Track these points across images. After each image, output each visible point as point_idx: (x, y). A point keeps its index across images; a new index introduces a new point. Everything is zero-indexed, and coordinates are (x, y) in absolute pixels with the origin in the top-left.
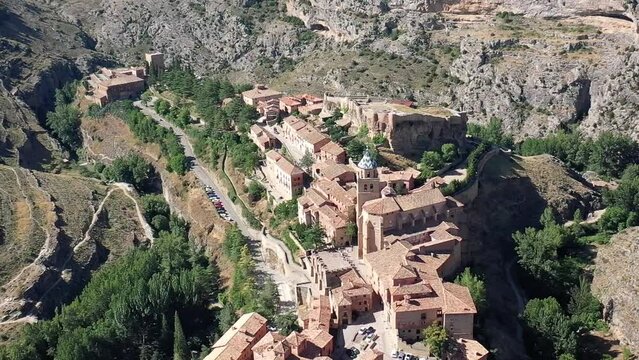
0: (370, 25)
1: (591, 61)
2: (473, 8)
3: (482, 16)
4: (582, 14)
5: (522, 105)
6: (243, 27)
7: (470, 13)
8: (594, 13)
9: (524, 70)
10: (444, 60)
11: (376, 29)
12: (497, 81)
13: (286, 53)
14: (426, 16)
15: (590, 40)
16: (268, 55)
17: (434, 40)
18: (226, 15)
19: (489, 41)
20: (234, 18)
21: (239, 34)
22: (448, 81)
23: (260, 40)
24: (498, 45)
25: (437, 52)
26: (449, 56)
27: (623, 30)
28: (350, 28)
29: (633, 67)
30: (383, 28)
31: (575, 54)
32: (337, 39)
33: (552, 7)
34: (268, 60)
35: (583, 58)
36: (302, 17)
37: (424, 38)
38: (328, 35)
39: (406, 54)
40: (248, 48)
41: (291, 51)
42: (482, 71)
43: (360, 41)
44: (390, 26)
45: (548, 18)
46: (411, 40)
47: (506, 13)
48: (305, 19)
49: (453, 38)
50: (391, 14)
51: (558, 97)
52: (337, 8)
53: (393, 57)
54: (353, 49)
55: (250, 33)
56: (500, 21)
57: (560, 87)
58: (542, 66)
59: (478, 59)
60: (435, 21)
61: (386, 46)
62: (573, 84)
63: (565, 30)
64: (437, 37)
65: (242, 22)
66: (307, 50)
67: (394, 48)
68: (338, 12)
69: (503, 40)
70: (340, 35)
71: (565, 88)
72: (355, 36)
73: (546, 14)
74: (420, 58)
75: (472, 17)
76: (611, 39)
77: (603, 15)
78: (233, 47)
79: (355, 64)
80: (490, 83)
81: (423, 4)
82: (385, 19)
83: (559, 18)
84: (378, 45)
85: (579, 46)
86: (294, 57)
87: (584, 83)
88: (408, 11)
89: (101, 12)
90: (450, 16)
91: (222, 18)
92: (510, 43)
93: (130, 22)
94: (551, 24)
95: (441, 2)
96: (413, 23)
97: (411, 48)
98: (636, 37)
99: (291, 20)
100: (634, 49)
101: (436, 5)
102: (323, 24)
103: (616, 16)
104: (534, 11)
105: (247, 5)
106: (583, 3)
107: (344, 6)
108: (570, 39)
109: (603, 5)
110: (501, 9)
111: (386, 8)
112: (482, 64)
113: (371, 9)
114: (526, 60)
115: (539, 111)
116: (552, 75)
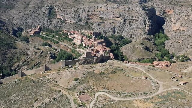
0: (77, 20)
2: (95, 16)
3: (97, 18)
5: (105, 32)
6: (49, 20)
8: (115, 17)
9: (105, 27)
10: (91, 25)
12: (101, 28)
13: (60, 25)
15: (115, 21)
16: (56, 25)
17: (89, 22)
19: (99, 22)
20: (46, 19)
21: (48, 22)
22: (92, 29)
23: (53, 23)
24: (100, 23)
25: (89, 24)
26: (92, 25)
28: (73, 20)
32: (70, 22)
34: (55, 26)
35: (114, 24)
36: (62, 18)
37: (87, 21)
38: (68, 21)
39: (84, 24)
40: (50, 24)
44: (80, 20)
45: (108, 18)
46: (85, 22)
49: (92, 21)
50: (80, 18)
52: (69, 17)
53: (82, 25)
54: (74, 24)
55: (50, 21)
56: (100, 19)
60: (88, 19)
66: (64, 24)
67: (82, 23)
68: (70, 18)
71: (112, 29)
72: (74, 22)
73: (107, 17)
75: (95, 18)
76: (118, 21)
77: (116, 17)
80: (100, 29)
81: (86, 16)
82: (79, 18)
84: (79, 23)
86: (61, 26)
87: (114, 28)
88: (83, 17)
89: (13, 18)
90: (91, 18)
92: (102, 22)
93: (22, 20)
94: (108, 19)
95: (89, 15)
96: (85, 19)
97: (85, 23)
98: (121, 21)
99: (59, 19)
100: (121, 23)
101: (88, 16)
102: (66, 19)
103: (118, 17)
104: (105, 17)
105: (48, 16)
106: (113, 16)
107: (71, 16)
108: (112, 21)
109: (116, 16)
110: (100, 17)
111: (79, 17)
112: (98, 26)
113: (76, 17)
114: (105, 25)
115: (108, 33)
116: (109, 27)
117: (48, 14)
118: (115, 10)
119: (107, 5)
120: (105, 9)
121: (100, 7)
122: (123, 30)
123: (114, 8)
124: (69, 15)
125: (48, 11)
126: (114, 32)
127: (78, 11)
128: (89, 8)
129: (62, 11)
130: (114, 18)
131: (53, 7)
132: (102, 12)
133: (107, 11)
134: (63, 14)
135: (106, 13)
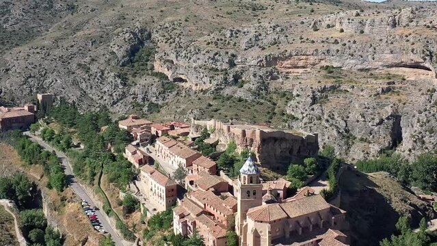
0: (220, 77)
1: (400, 101)
2: (301, 63)
3: (308, 70)
4: (388, 66)
5: (347, 136)
6: (119, 81)
7: (299, 67)
8: (398, 65)
9: (346, 109)
10: (280, 102)
11: (225, 79)
12: (326, 117)
13: (154, 99)
14: (264, 70)
15: (397, 85)
16: (139, 100)
17: (272, 89)
18: (106, 72)
19: (316, 86)
20: (112, 74)
21: (116, 86)
22: (285, 118)
23: (132, 90)
24: (324, 90)
25: (274, 96)
26: (284, 100)
27: (423, 77)
28: (205, 79)
29: (436, 104)
30: (231, 79)
31: (387, 95)
32: (194, 88)
33: (364, 61)
34: (139, 105)
35: (394, 98)
36: (166, 72)
37: (264, 85)
38: (187, 85)
40: (123, 96)
41: (157, 98)
42: (313, 110)
43: (213, 89)
44: (237, 78)
45: (361, 70)
46: (254, 88)
47: (327, 67)
48: (169, 74)
49: (287, 86)
50: (238, 68)
51: (376, 128)
52: (194, 65)
53: (240, 100)
55: (125, 85)
56: (324, 73)
57: (377, 121)
58: (360, 105)
59: (309, 100)
60: (271, 73)
61: (234, 92)
62: (388, 119)
63: (376, 78)
65: (119, 76)
66: (170, 97)
67: (240, 93)
68: (195, 68)
69: (329, 85)
70: (196, 85)
71: (381, 122)
72: (209, 85)
73: (360, 67)
74: (262, 101)
75: (301, 70)
76: (415, 83)
77: (405, 66)
78: (111, 95)
79: (210, 105)
80: (320, 119)
81: (261, 61)
82: (232, 71)
83: (370, 69)
84: (227, 91)
85: (388, 90)
86: (159, 102)
87: (396, 118)
88: (250, 66)
89: (7, 70)
90: (283, 70)
91: (103, 74)
92: (334, 88)
93: (30, 77)
94: (364, 74)
95: (275, 59)
96: (255, 75)
97: (254, 94)
99: (157, 74)
100: (434, 91)
101: (272, 61)
102: (183, 77)
103: (416, 66)
104: (350, 64)
105: (123, 65)
106: (389, 58)
107: (200, 62)
108: (381, 84)
109: (405, 59)
110: (323, 63)
111: (232, 64)
112: (312, 104)
113: (221, 65)
114: (348, 101)
115: (362, 140)
116: (370, 111)
117: (124, 57)
118: (399, 31)
119: (358, 15)
120: (349, 29)
121: (329, 26)
123: (394, 25)
124: (194, 58)
125: (127, 46)
126: (397, 139)
127: (232, 43)
128: (278, 29)
129: (173, 45)
130: (393, 71)
131: (150, 35)
132: (336, 42)
133: (357, 38)
134: (172, 57)
135: (354, 46)
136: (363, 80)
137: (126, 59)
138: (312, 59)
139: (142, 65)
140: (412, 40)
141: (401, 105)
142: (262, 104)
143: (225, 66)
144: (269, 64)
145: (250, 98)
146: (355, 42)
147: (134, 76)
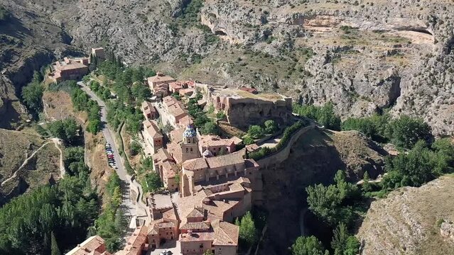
0: (252, 34)
1: (402, 63)
2: (324, 23)
3: (330, 29)
4: (399, 29)
5: (351, 93)
6: (170, 32)
7: (322, 26)
8: (408, 29)
9: (354, 69)
10: (301, 59)
11: (257, 35)
12: (335, 75)
13: (197, 50)
14: (292, 27)
15: (403, 48)
16: (185, 51)
17: (296, 46)
18: (160, 23)
19: (332, 46)
20: (165, 25)
21: (168, 36)
22: (302, 74)
23: (181, 40)
24: (337, 50)
25: (298, 53)
26: (305, 56)
27: (426, 42)
28: (239, 34)
29: (430, 68)
30: (262, 35)
31: (391, 58)
32: (231, 42)
33: (379, 23)
34: (184, 55)
35: (396, 61)
36: (209, 25)
37: (290, 43)
38: (226, 38)
40: (172, 46)
41: (200, 49)
42: (325, 68)
43: (245, 44)
44: (267, 34)
45: (376, 31)
46: (280, 44)
47: (346, 27)
48: (212, 27)
49: (309, 44)
50: (268, 25)
51: (376, 88)
52: (232, 20)
53: (267, 56)
54: (240, 49)
55: (175, 35)
56: (342, 33)
57: (378, 81)
58: (367, 66)
59: (323, 59)
60: (298, 31)
61: (263, 48)
62: (388, 80)
63: (386, 41)
64: (298, 42)
65: (170, 28)
66: (211, 49)
67: (269, 49)
68: (233, 23)
69: (342, 46)
70: (233, 39)
71: (382, 82)
73: (374, 28)
74: (285, 57)
75: (324, 29)
76: (418, 47)
78: (163, 45)
79: (240, 60)
80: (330, 77)
81: (289, 19)
82: (263, 28)
83: (382, 31)
84: (257, 47)
85: (394, 52)
86: (202, 54)
87: (396, 79)
88: (280, 23)
89: (78, 18)
90: (308, 28)
91: (157, 24)
92: (347, 49)
93: (96, 26)
94: (377, 35)
95: (302, 17)
96: (283, 32)
97: (279, 50)
98: (434, 46)
99: (202, 27)
100: (431, 56)
101: (299, 19)
102: (223, 30)
103: (423, 31)
104: (366, 25)
105: (176, 16)
106: (399, 20)
107: (236, 18)
108: (388, 47)
109: (412, 24)
110: (343, 24)
111: (264, 21)
112: (325, 63)
113: (255, 21)
114: (357, 61)
115: (363, 98)
116: (374, 72)
117: (176, 8)
122: (436, 94)
124: (232, 14)
126: (394, 99)
130: (403, 34)
132: (356, 3)
134: (215, 11)
135: (371, 8)
136: (374, 42)
137: (178, 10)
138: (333, 19)
139: (193, 16)
140: (421, 5)
141: (402, 67)
142: (285, 60)
143: (258, 23)
144: (296, 22)
145: (275, 54)
146: (372, 4)
147: (184, 26)
